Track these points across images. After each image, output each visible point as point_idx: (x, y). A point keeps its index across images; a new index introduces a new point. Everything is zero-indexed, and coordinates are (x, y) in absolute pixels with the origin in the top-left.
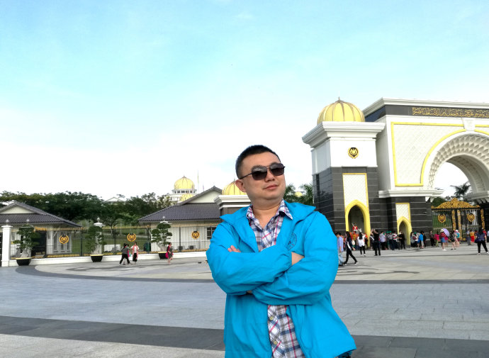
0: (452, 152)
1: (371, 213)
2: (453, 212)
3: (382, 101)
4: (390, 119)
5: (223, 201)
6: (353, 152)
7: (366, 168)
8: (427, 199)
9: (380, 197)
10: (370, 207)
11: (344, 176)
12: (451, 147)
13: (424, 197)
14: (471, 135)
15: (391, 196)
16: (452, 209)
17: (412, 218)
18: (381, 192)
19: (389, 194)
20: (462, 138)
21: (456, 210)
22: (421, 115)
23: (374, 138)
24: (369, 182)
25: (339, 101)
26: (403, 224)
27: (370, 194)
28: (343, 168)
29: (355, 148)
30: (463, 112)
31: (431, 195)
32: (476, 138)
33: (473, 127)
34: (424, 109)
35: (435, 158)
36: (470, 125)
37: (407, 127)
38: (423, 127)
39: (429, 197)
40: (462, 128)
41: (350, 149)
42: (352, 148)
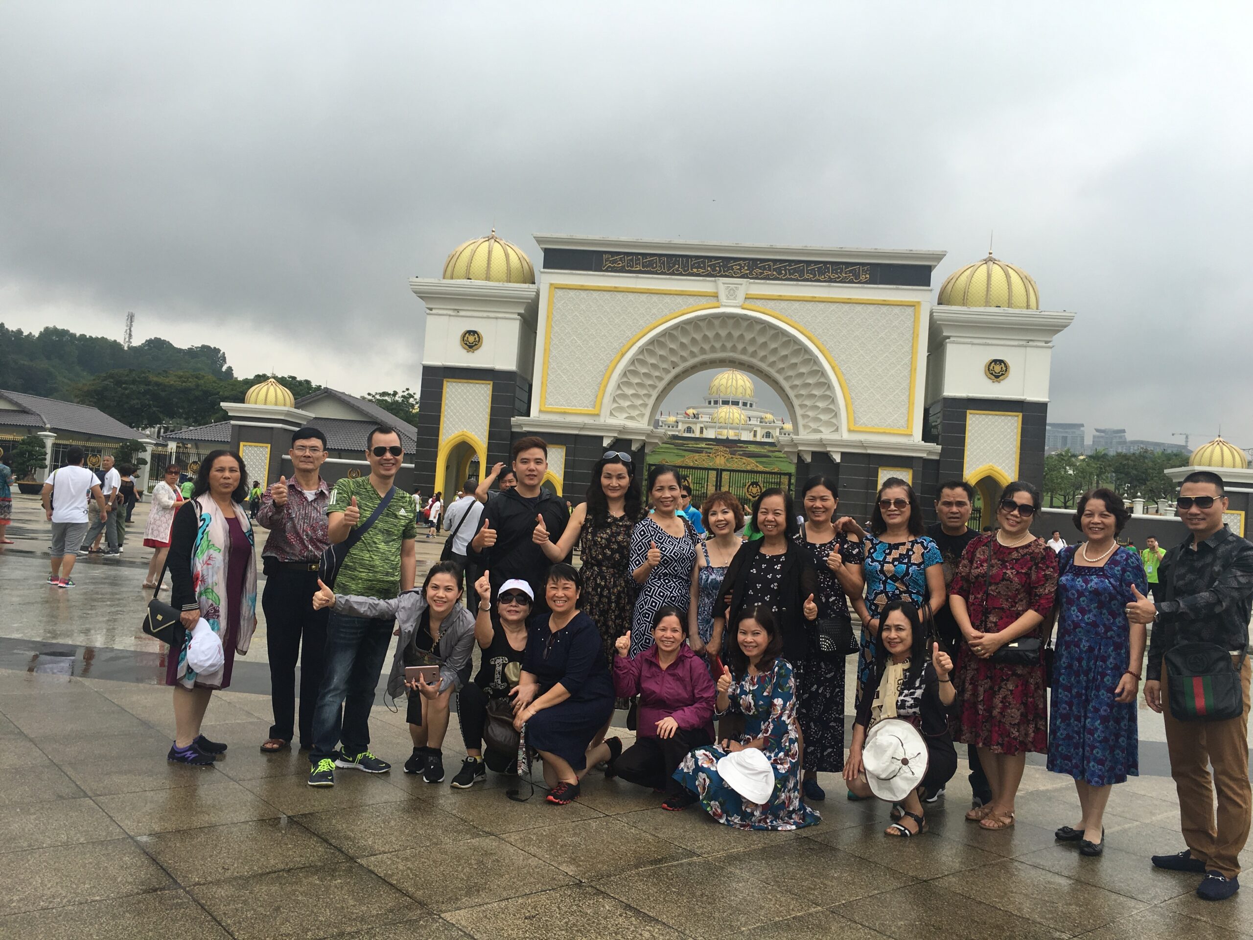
4: (547, 277)
5: (230, 414)
6: (471, 340)
7: (492, 371)
9: (513, 430)
10: (490, 446)
11: (445, 385)
12: (685, 340)
13: (601, 438)
14: (731, 316)
15: (526, 429)
16: (710, 468)
18: (516, 421)
19: (521, 426)
21: (719, 472)
22: (620, 270)
24: (495, 399)
27: (493, 423)
28: (445, 368)
29: (475, 332)
30: (724, 266)
31: (616, 435)
32: (745, 324)
33: (740, 300)
34: (629, 258)
35: (634, 361)
36: (732, 294)
37: (583, 294)
38: (619, 296)
39: (612, 439)
40: (714, 299)
41: (466, 334)
42: (469, 332)
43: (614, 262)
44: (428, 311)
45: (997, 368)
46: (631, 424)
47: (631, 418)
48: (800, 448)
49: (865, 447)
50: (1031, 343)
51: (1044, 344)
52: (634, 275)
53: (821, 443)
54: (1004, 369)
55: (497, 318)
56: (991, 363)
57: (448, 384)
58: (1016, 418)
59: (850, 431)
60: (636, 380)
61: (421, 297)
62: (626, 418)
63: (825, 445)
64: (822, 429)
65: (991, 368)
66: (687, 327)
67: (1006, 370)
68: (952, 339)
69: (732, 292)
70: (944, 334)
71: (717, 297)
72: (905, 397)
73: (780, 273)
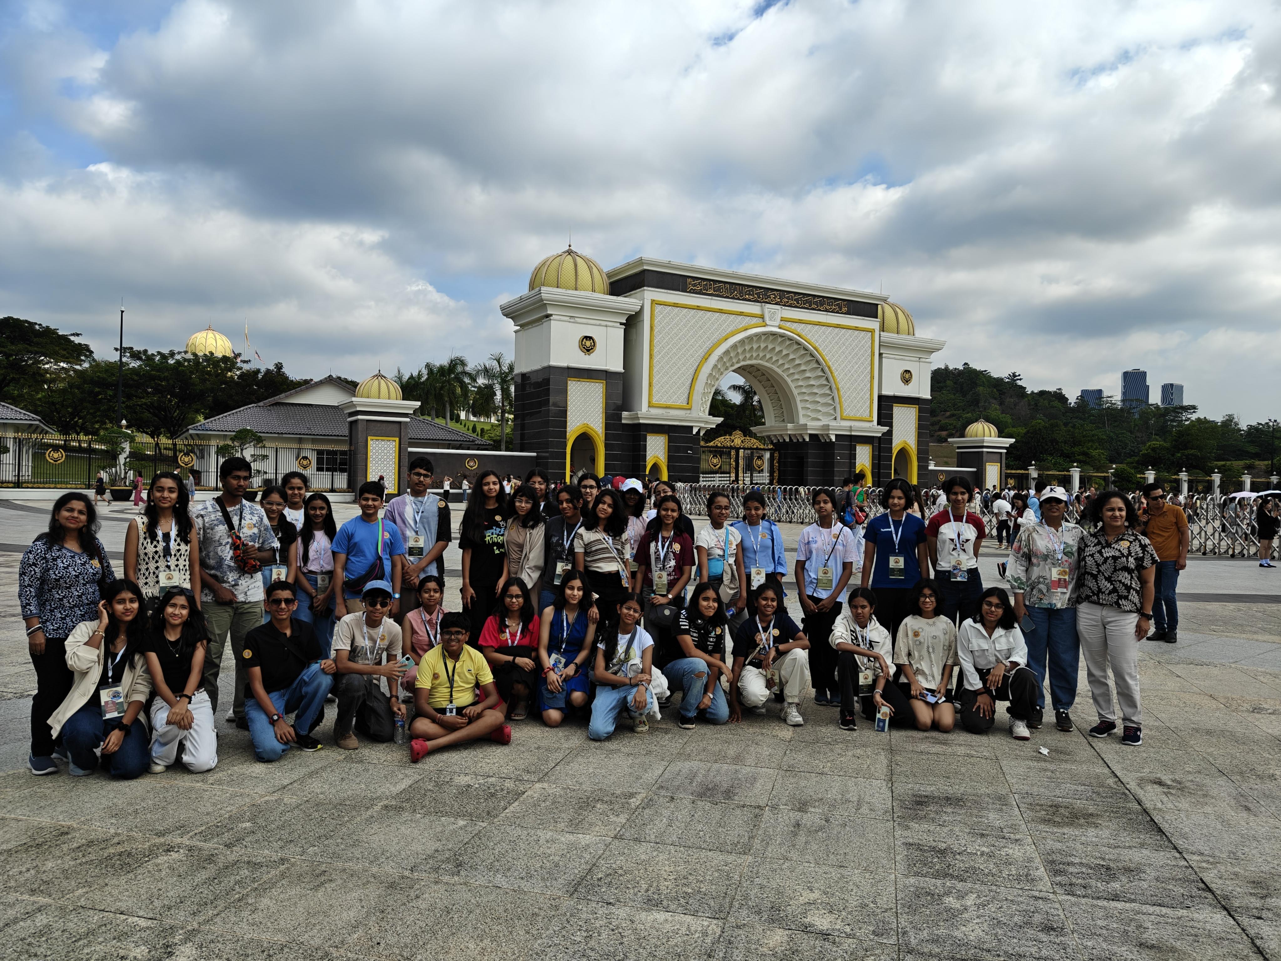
0: (741, 357)
1: (607, 446)
2: (733, 453)
3: (641, 261)
4: (650, 294)
5: (358, 409)
7: (606, 372)
8: (695, 431)
9: (623, 422)
10: (607, 437)
11: (569, 382)
12: (740, 350)
13: (691, 427)
15: (641, 421)
16: (731, 448)
17: (670, 459)
18: (625, 414)
19: (638, 418)
20: (758, 336)
21: (737, 450)
22: (700, 293)
23: (621, 324)
24: (608, 396)
25: (570, 252)
26: (655, 467)
27: (607, 416)
28: (569, 368)
29: (590, 338)
31: (703, 425)
32: (780, 340)
33: (778, 322)
34: (704, 283)
35: (713, 366)
36: (773, 317)
37: (676, 310)
38: (700, 313)
39: (699, 428)
40: (761, 320)
41: (583, 339)
42: (586, 338)
43: (694, 285)
45: (907, 376)
49: (850, 431)
50: (921, 360)
52: (709, 297)
53: (820, 428)
55: (606, 326)
56: (904, 372)
57: (572, 383)
58: (915, 409)
59: (842, 419)
63: (823, 429)
64: (820, 418)
65: (904, 375)
66: (746, 341)
67: (911, 377)
68: (887, 355)
69: (773, 315)
71: (764, 319)
72: (868, 395)
73: (798, 303)
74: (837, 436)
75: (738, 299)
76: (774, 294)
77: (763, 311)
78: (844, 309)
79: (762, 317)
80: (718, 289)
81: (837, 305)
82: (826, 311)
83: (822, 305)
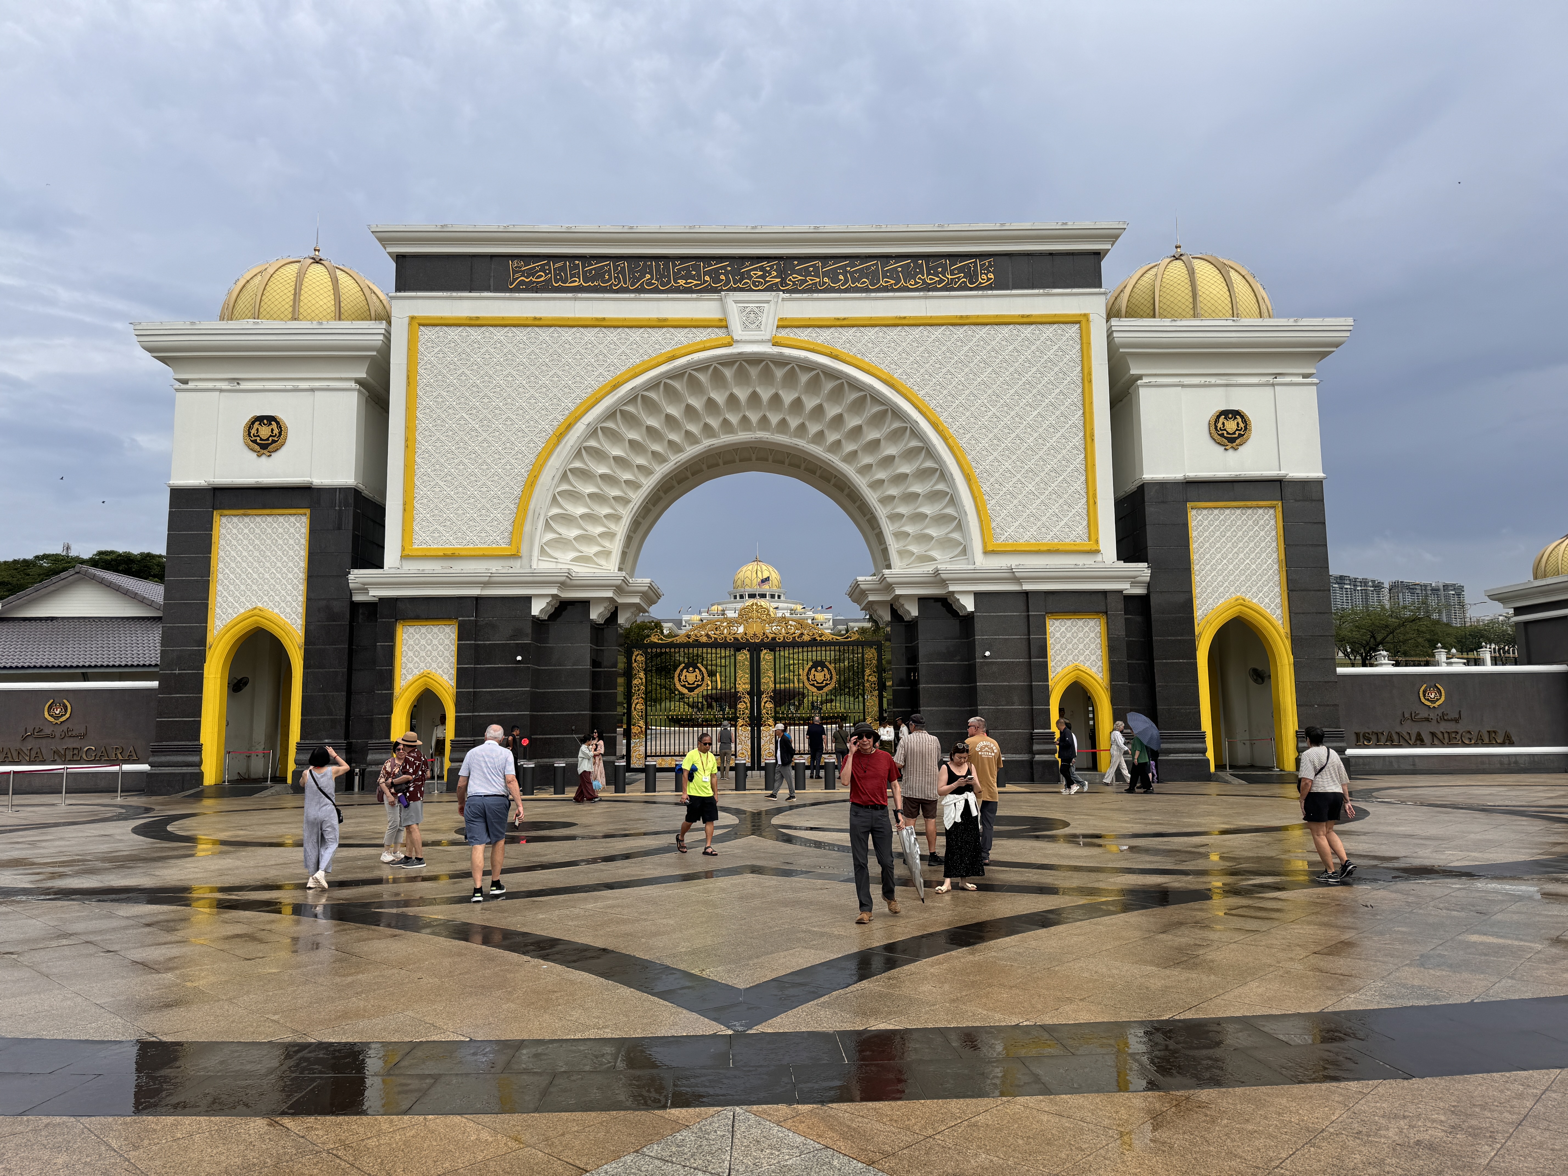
1: (310, 657)
2: (740, 656)
4: (404, 305)
6: (265, 434)
7: (311, 489)
8: (541, 608)
9: (357, 597)
10: (311, 635)
11: (222, 520)
13: (527, 600)
14: (755, 360)
17: (463, 676)
18: (360, 577)
19: (366, 587)
20: (709, 370)
21: (752, 649)
22: (545, 288)
23: (358, 381)
27: (315, 588)
28: (217, 489)
29: (271, 419)
30: (735, 272)
31: (554, 591)
32: (779, 373)
33: (768, 329)
34: (557, 265)
35: (580, 451)
36: (752, 320)
37: (475, 334)
38: (544, 334)
39: (548, 600)
40: (721, 333)
41: (253, 423)
42: (260, 419)
43: (531, 273)
44: (178, 385)
45: (1231, 426)
46: (581, 571)
47: (583, 559)
48: (898, 592)
49: (1017, 580)
50: (1279, 380)
51: (1300, 380)
52: (570, 295)
53: (938, 579)
54: (1242, 425)
55: (312, 390)
56: (1218, 417)
57: (224, 520)
58: (1272, 511)
59: (986, 553)
60: (589, 489)
61: (162, 360)
62: (575, 560)
63: (943, 583)
64: (934, 554)
65: (1220, 425)
66: (677, 385)
67: (1246, 428)
68: (1145, 380)
69: (752, 315)
70: (1132, 372)
71: (727, 327)
72: (1079, 485)
73: (835, 280)
74: (979, 596)
75: (656, 291)
76: (762, 269)
77: (724, 309)
78: (983, 279)
79: (723, 325)
80: (599, 275)
81: (961, 270)
82: (927, 288)
83: (909, 275)
